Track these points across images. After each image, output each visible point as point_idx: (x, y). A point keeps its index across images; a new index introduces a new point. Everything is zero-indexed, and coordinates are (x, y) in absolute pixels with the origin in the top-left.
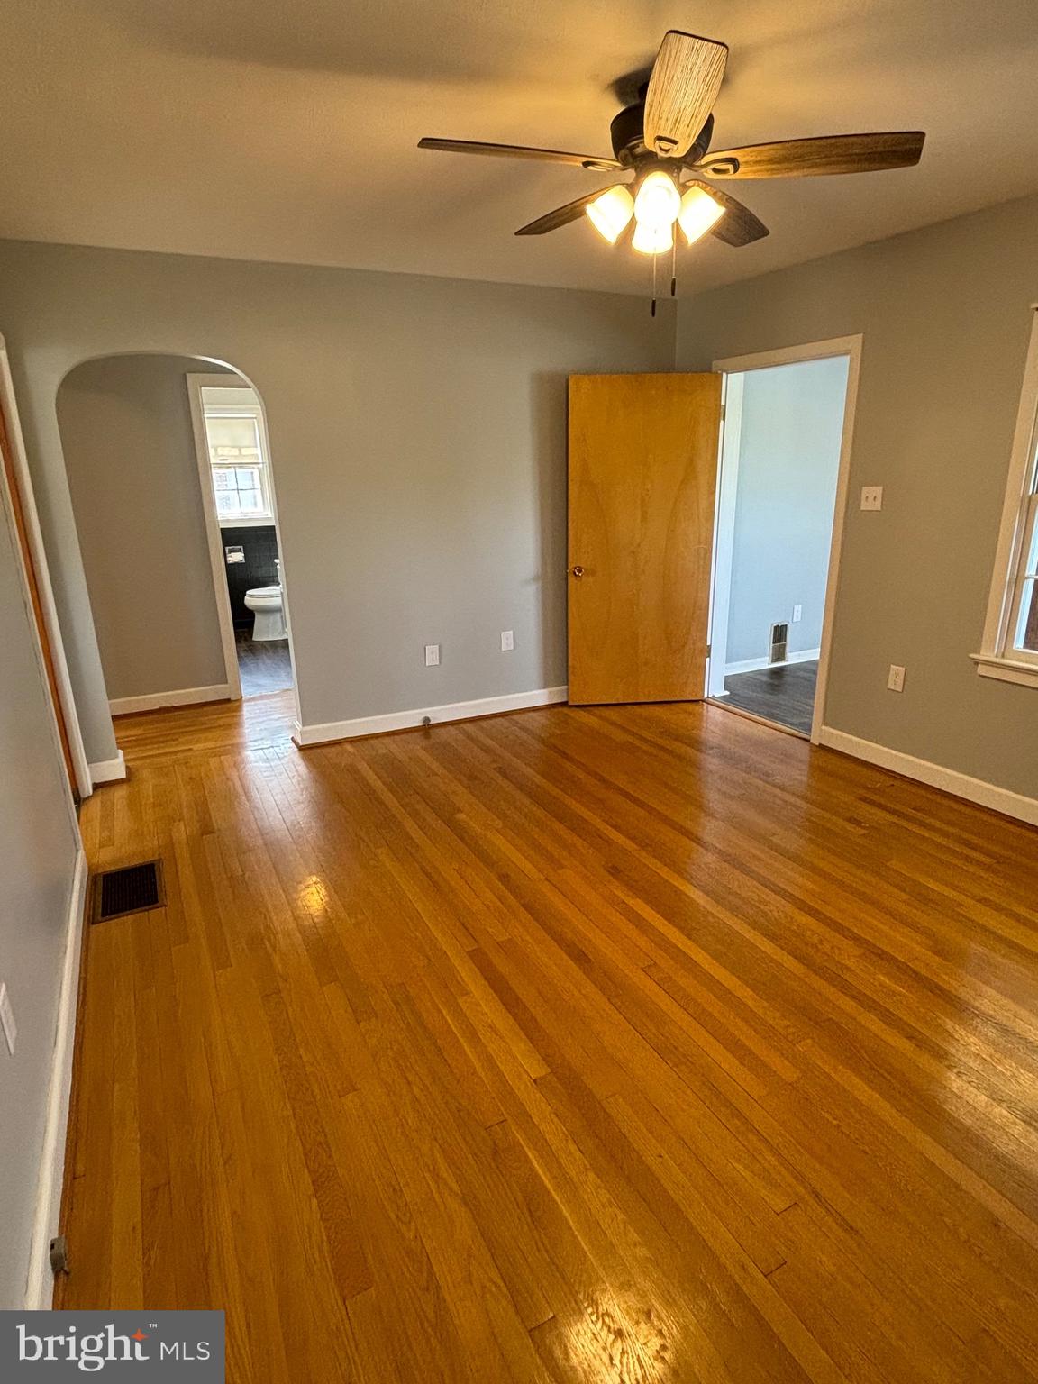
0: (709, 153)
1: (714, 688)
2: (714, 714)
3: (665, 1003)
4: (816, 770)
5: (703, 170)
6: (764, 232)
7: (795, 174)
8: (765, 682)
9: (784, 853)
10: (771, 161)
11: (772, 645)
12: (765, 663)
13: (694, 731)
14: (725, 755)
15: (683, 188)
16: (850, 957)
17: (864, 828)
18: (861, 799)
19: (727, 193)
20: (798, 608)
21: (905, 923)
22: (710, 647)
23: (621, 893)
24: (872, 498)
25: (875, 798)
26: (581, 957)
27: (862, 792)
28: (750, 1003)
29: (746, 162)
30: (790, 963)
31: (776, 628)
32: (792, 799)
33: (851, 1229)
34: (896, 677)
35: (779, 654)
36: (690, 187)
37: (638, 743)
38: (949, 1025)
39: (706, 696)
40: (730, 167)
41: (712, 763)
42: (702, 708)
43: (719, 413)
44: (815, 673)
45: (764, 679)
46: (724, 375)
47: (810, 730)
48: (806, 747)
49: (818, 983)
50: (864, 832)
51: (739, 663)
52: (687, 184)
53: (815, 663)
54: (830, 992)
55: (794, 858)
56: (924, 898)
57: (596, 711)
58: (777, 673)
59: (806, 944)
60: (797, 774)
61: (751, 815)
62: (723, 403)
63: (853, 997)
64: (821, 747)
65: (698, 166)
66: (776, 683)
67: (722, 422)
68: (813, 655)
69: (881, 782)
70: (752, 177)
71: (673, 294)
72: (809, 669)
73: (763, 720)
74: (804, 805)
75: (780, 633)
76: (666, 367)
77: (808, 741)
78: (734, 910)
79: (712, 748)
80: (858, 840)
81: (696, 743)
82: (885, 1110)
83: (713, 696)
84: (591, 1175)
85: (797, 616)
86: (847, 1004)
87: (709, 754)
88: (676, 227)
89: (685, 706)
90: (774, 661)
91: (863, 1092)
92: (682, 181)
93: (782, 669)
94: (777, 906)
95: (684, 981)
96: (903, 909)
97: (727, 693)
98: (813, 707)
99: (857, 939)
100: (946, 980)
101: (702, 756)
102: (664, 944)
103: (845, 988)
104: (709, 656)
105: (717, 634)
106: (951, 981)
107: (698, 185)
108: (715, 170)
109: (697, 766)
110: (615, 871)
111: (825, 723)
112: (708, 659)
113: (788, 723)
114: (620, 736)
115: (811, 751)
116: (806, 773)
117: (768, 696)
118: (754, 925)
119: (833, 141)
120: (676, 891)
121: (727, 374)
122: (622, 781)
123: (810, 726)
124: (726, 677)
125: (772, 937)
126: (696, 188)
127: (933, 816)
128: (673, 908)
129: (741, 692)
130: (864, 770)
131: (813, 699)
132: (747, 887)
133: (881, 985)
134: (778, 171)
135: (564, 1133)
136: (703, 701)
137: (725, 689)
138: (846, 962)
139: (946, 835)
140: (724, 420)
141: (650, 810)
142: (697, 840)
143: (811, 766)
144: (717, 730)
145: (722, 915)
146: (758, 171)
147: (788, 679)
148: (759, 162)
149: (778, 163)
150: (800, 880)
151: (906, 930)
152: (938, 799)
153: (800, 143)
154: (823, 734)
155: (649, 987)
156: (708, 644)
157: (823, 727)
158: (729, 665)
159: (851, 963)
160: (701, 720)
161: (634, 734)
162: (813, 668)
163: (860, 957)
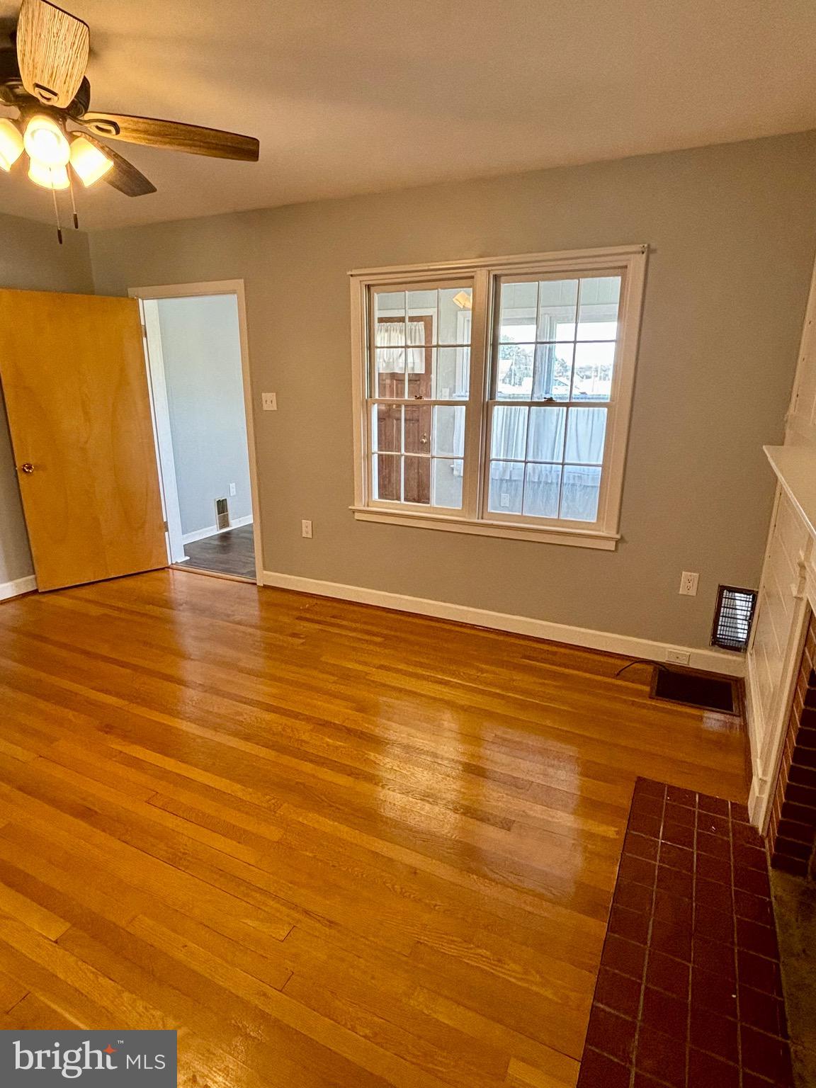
0: (90, 112)
1: (176, 555)
2: (179, 577)
3: (171, 822)
4: (266, 605)
5: (87, 125)
6: (154, 190)
7: (167, 147)
8: (217, 545)
9: (250, 672)
10: (146, 132)
11: (217, 516)
12: (214, 530)
13: (165, 594)
14: (195, 608)
15: (71, 137)
16: (304, 732)
17: (303, 638)
18: (297, 619)
19: (115, 150)
20: (233, 485)
21: (336, 697)
22: (166, 523)
23: (117, 745)
24: (269, 401)
25: (308, 616)
26: (86, 813)
27: (296, 613)
28: (240, 794)
29: (126, 128)
30: (263, 752)
31: (219, 502)
32: (251, 630)
33: (331, 924)
34: (306, 527)
35: (224, 522)
36: (78, 137)
37: (116, 614)
38: (372, 756)
39: (170, 563)
40: (112, 129)
41: (184, 617)
42: (169, 574)
43: (141, 332)
44: (252, 533)
45: (216, 543)
46: (140, 300)
47: (255, 576)
48: (254, 590)
49: (286, 760)
50: (302, 641)
51: (193, 533)
52: (74, 133)
53: (251, 525)
54: (294, 762)
55: (258, 674)
56: (346, 676)
57: (70, 592)
58: (225, 537)
59: (274, 734)
60: (252, 611)
61: (222, 650)
62: (143, 323)
63: (311, 761)
64: (265, 587)
65: (81, 120)
66: (225, 544)
67: (144, 339)
68: (248, 520)
69: (308, 603)
70: (134, 142)
71: (77, 227)
72: (248, 530)
73: (220, 575)
74: (259, 633)
75: (222, 506)
76: (87, 289)
77: (255, 584)
78: (216, 728)
79: (181, 605)
80: (299, 648)
81: (168, 604)
82: (345, 831)
83: (177, 562)
84: (126, 995)
85: (233, 491)
86: (308, 767)
87: (180, 610)
88: (70, 168)
89: (155, 574)
90: (221, 527)
91: (326, 824)
92: (69, 129)
93: (228, 533)
94: (251, 714)
95: (185, 797)
96: (333, 687)
97: (188, 558)
98: (254, 558)
99: (308, 719)
100: (366, 727)
101: (175, 612)
102: (164, 775)
103: (305, 757)
104: (167, 530)
105: (171, 511)
106: (370, 726)
107: (86, 138)
108: (97, 127)
109: (171, 621)
110: (108, 729)
111: (265, 568)
112: (166, 533)
113: (239, 573)
114: (95, 611)
115: (259, 591)
116: (257, 608)
117: (221, 556)
118: (236, 734)
119: (193, 129)
120: (168, 729)
121: (143, 300)
122: (104, 650)
123: (255, 572)
124: (184, 545)
125: (247, 738)
126: (82, 139)
127: (344, 619)
128: (166, 743)
129: (198, 556)
130: (295, 598)
131: (254, 552)
132: (223, 706)
133: (328, 745)
134: (155, 142)
135: (93, 973)
136: (168, 568)
137: (186, 555)
138: (304, 738)
139: (355, 630)
140: (146, 336)
141: (135, 668)
142: (181, 682)
143: (261, 603)
144: (184, 589)
145: (208, 734)
146: (138, 138)
147: (234, 540)
148: (136, 131)
149: (152, 135)
150: (266, 689)
151: (338, 701)
152: (346, 607)
153: (168, 124)
154: (265, 577)
155: (154, 815)
156: (165, 520)
157: (265, 572)
158: (185, 536)
159: (305, 737)
160: (170, 584)
161: (111, 607)
162: (250, 529)
163: (312, 730)
